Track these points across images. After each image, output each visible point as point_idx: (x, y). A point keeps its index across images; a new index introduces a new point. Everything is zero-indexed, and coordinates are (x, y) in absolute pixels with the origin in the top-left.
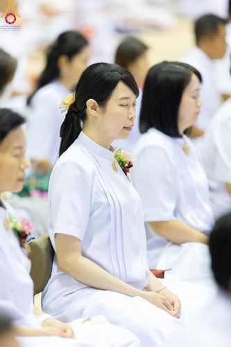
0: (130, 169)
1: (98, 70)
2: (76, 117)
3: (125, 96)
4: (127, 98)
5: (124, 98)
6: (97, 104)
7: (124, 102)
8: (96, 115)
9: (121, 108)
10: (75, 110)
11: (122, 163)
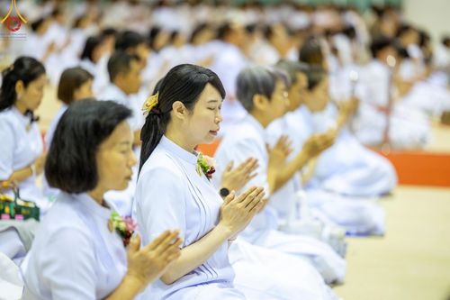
0: (213, 175)
1: (184, 71)
2: (158, 119)
3: (213, 99)
4: (215, 101)
5: (212, 101)
6: (183, 107)
7: (213, 105)
8: (183, 118)
9: (209, 111)
10: (158, 112)
11: (204, 168)
